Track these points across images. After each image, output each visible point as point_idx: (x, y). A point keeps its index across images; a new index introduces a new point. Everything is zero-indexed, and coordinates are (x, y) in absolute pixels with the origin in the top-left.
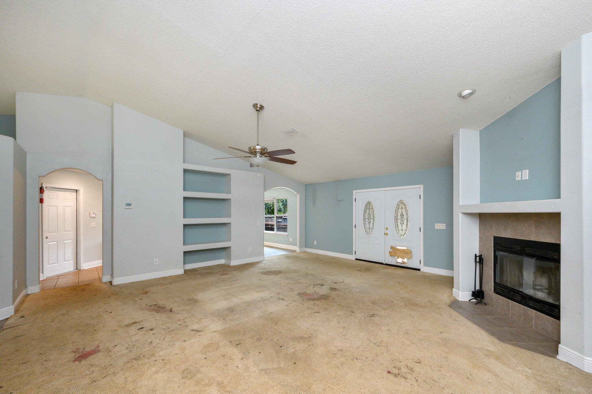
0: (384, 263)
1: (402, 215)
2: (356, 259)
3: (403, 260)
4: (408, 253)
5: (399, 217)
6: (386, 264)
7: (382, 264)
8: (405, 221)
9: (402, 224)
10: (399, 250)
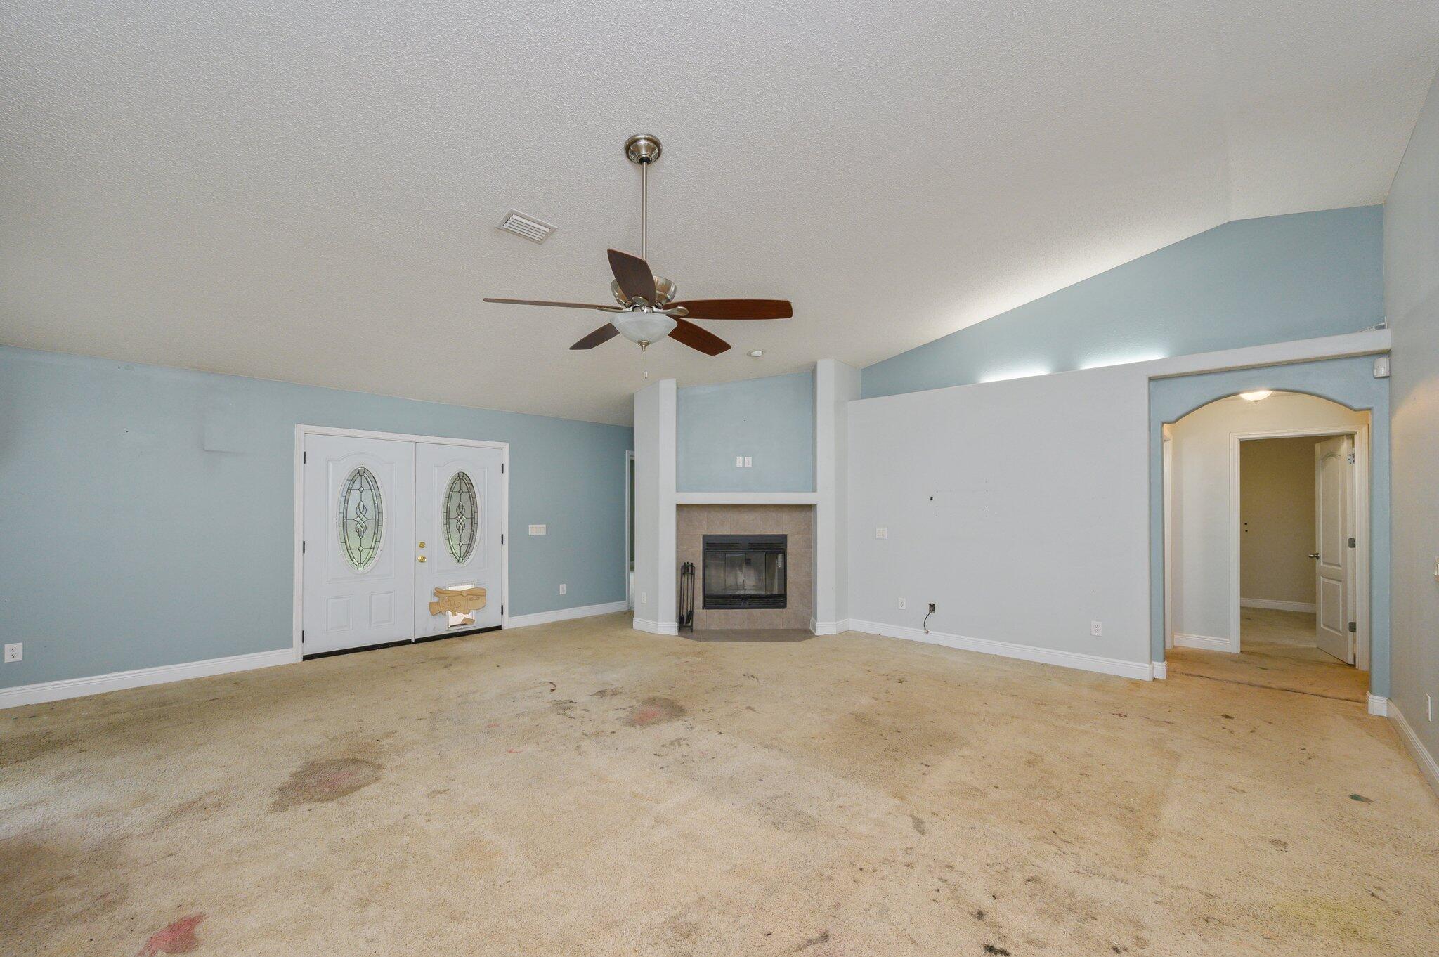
0: (413, 640)
1: (460, 511)
2: (306, 658)
3: (466, 616)
4: (478, 597)
5: (453, 514)
6: (418, 641)
7: (408, 642)
8: (468, 523)
9: (461, 532)
10: (459, 593)
